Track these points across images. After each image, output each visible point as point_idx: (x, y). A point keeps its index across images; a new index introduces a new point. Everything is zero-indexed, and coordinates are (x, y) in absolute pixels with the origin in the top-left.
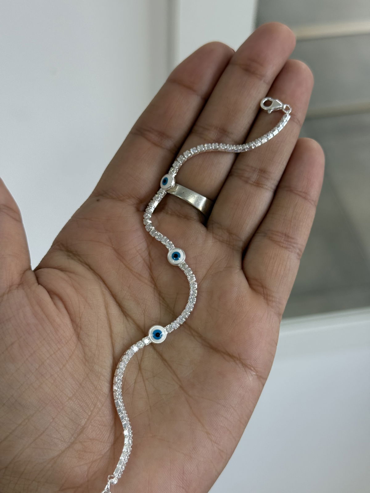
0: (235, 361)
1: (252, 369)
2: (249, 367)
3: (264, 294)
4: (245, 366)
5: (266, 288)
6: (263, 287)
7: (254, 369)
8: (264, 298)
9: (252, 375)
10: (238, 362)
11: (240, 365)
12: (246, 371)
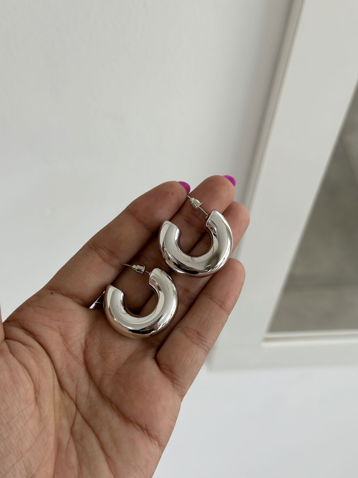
0: (143, 431)
1: (155, 438)
2: (154, 437)
3: (171, 378)
4: (150, 435)
5: (174, 373)
6: (172, 372)
7: (157, 438)
8: (171, 381)
9: (155, 444)
10: (145, 432)
11: (147, 435)
12: (151, 441)
